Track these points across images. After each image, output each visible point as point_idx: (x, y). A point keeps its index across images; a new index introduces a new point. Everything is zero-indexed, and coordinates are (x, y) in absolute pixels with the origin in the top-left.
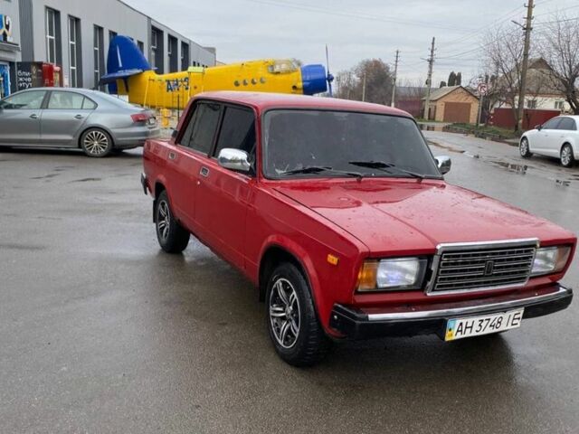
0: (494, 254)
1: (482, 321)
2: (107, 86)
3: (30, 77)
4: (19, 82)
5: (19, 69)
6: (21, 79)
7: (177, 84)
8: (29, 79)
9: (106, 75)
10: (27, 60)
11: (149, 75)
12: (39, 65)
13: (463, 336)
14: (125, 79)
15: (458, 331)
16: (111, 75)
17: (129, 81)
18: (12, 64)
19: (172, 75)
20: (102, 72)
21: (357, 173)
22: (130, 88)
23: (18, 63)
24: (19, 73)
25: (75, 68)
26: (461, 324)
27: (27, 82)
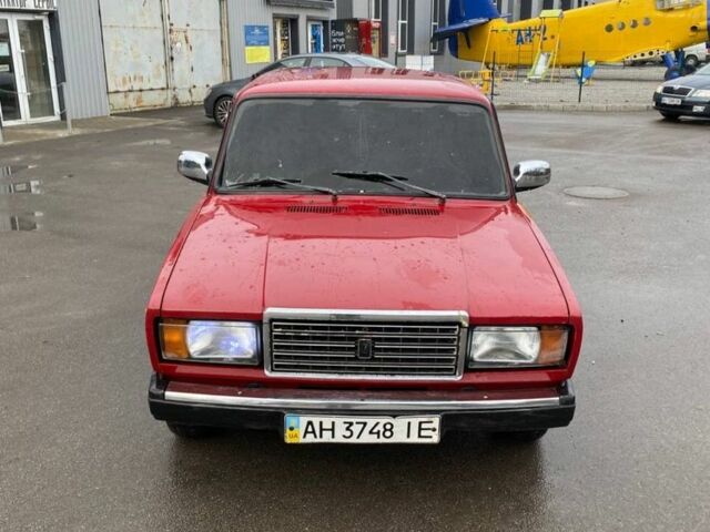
0: (371, 329)
1: (351, 424)
2: (447, 40)
3: (344, 36)
4: (333, 44)
5: (332, 29)
6: (334, 40)
7: (529, 35)
8: (342, 40)
9: (448, 27)
10: (343, 18)
11: (498, 24)
12: (355, 22)
13: (318, 440)
14: (466, 31)
15: (306, 432)
16: (453, 27)
17: (470, 33)
18: (325, 23)
19: (524, 22)
20: (442, 24)
21: (327, 189)
22: (472, 42)
23: (332, 21)
24: (332, 33)
25: (406, 22)
26: (310, 423)
27: (341, 43)
